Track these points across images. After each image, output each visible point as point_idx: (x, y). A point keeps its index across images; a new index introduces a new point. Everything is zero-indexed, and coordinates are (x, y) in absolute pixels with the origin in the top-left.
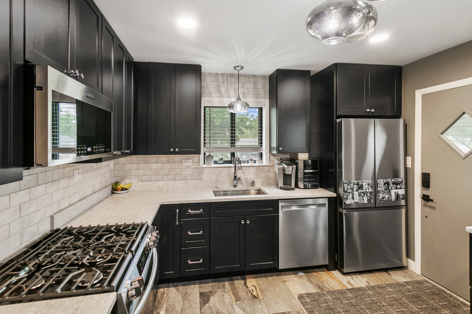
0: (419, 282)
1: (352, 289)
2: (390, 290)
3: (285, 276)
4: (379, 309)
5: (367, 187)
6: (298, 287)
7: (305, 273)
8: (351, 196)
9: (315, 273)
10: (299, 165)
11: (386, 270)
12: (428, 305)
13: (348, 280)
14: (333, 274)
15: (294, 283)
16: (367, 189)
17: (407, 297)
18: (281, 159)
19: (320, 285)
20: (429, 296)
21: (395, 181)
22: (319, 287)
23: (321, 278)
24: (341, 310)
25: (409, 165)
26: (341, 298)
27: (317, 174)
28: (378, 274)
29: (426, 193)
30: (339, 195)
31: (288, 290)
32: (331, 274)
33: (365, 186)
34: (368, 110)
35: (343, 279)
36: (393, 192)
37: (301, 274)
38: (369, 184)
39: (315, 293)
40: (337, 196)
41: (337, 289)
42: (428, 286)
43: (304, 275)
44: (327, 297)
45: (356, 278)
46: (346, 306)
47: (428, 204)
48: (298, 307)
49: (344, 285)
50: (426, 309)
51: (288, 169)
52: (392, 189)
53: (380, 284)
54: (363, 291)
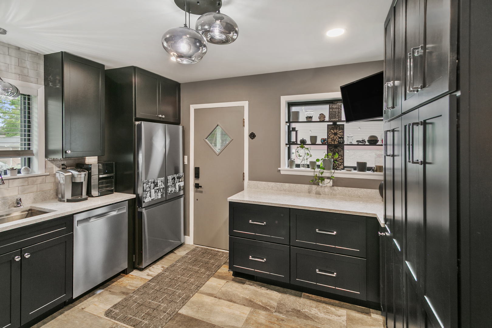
0: (194, 250)
1: (153, 278)
2: (179, 264)
3: (81, 303)
4: (177, 282)
5: (160, 184)
6: (101, 306)
7: (103, 289)
8: (149, 194)
9: (115, 283)
10: (92, 170)
11: (172, 251)
12: (202, 262)
13: (147, 273)
14: (132, 275)
15: (95, 304)
16: (161, 185)
17: (190, 263)
18: (63, 165)
19: (124, 290)
20: (201, 256)
21: (178, 176)
22: (123, 293)
23: (122, 284)
24: (150, 300)
25: (186, 163)
26: (147, 291)
27: (113, 178)
28: (167, 257)
29: (197, 182)
30: (138, 195)
31: (90, 315)
32: (130, 276)
33: (159, 183)
34: (160, 116)
35: (142, 275)
36: (177, 184)
37: (99, 292)
38: (162, 181)
39: (122, 300)
40: (136, 197)
41: (141, 285)
42: (199, 250)
43: (103, 292)
44: (135, 297)
45: (153, 268)
46: (153, 295)
47: (198, 190)
48: (109, 324)
49: (145, 279)
50: (202, 265)
51: (79, 176)
52: (176, 183)
53: (171, 264)
54: (162, 275)
